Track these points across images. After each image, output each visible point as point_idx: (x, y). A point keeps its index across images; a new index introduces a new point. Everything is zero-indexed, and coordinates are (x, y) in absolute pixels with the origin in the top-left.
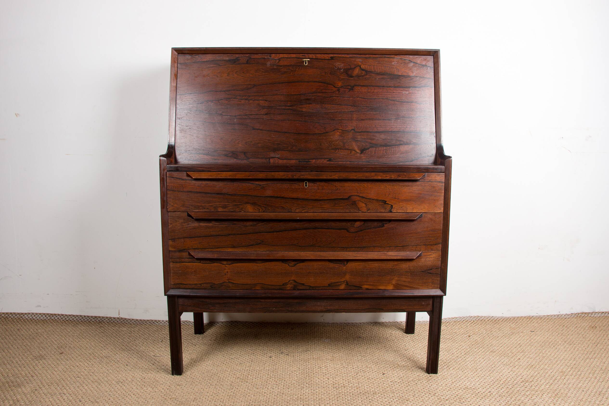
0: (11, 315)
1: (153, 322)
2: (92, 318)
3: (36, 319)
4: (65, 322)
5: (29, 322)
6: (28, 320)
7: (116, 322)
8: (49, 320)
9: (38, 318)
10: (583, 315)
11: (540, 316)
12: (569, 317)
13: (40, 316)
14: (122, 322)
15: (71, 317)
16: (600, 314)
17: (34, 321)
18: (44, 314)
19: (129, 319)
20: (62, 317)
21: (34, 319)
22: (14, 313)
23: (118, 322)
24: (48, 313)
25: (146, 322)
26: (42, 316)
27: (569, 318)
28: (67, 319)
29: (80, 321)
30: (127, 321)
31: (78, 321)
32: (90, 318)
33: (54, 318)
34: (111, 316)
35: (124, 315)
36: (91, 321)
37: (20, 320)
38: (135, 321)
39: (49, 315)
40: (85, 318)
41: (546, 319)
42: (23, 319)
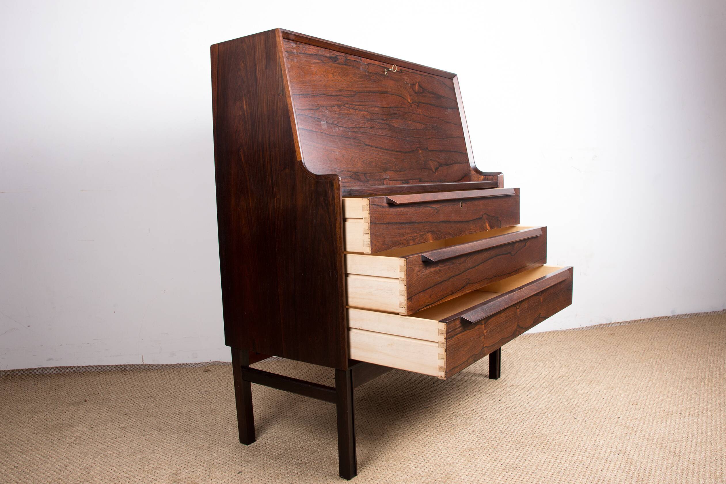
0: (17, 372)
1: (181, 366)
2: (112, 368)
3: (48, 374)
4: (82, 373)
5: (41, 377)
6: (39, 376)
7: (140, 369)
8: (63, 373)
9: (50, 372)
12: (589, 329)
13: (52, 370)
14: (146, 368)
15: (89, 368)
16: (616, 324)
17: (46, 375)
18: (57, 368)
19: (155, 365)
20: (78, 369)
21: (46, 374)
22: (21, 370)
23: (142, 368)
24: (62, 366)
25: (173, 366)
26: (55, 370)
27: (589, 330)
28: (85, 371)
29: (99, 371)
30: (152, 367)
31: (97, 371)
32: (110, 368)
33: (70, 370)
34: (134, 364)
35: (148, 361)
36: (112, 371)
37: (30, 376)
38: (161, 367)
39: (63, 368)
40: (104, 368)
41: (569, 332)
42: (32, 375)
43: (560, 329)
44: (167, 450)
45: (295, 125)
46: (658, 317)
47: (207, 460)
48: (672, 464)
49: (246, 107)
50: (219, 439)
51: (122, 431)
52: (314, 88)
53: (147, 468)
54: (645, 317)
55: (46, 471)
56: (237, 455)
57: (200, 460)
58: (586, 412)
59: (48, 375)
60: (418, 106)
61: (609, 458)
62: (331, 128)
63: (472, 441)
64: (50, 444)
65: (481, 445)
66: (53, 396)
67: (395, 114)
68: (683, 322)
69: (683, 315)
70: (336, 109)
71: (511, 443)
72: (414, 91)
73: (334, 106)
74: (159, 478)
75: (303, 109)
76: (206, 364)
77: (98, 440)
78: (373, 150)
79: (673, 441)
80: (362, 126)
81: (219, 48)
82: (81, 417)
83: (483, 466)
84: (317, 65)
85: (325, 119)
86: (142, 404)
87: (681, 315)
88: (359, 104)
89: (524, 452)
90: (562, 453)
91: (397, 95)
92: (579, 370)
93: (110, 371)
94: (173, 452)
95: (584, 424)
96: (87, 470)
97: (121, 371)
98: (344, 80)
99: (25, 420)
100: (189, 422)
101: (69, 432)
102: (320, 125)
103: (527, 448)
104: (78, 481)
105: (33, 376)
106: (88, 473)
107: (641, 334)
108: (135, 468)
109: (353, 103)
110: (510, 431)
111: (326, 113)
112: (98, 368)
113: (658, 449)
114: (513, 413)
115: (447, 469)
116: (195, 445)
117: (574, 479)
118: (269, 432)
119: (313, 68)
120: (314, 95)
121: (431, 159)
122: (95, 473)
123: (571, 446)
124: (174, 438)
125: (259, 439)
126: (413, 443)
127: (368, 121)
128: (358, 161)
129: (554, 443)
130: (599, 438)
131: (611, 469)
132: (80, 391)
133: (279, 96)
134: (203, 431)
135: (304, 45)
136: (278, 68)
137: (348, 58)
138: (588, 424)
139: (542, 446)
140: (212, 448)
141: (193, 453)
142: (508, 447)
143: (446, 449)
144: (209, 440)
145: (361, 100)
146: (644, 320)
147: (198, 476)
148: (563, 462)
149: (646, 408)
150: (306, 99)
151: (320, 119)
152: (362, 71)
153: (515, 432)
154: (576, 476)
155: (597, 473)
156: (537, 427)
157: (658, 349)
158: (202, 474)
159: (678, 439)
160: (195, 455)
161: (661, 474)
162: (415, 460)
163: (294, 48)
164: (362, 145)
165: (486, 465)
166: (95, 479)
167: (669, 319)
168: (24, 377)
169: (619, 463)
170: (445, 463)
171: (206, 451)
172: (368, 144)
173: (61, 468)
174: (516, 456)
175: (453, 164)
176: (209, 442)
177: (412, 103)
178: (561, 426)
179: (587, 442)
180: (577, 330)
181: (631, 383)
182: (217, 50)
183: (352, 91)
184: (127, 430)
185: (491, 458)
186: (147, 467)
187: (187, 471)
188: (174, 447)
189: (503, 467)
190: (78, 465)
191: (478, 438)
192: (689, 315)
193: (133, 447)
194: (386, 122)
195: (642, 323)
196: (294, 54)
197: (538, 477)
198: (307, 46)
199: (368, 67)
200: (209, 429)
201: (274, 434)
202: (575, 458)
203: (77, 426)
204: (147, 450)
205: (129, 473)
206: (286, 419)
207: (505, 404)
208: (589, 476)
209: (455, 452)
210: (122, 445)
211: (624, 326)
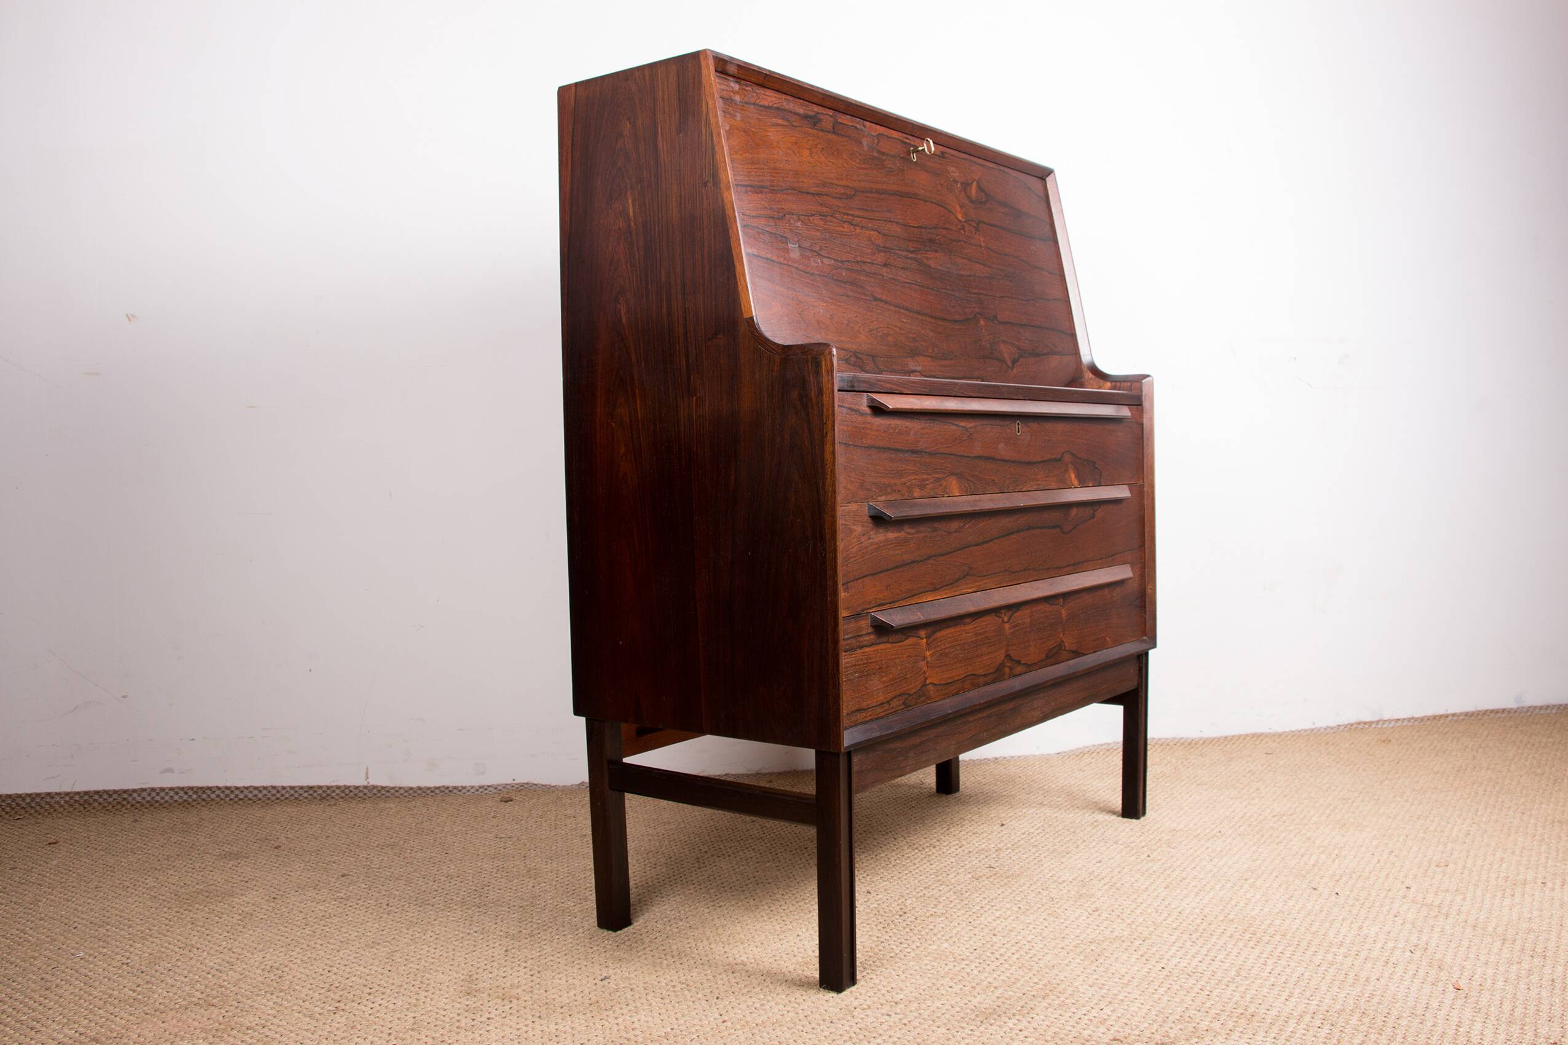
0: (96, 797)
1: (450, 791)
2: (301, 792)
3: (163, 801)
4: (236, 802)
5: (146, 808)
6: (142, 805)
7: (361, 794)
8: (194, 800)
9: (167, 798)
10: (1361, 727)
11: (1278, 733)
12: (1333, 732)
13: (172, 795)
14: (375, 794)
15: (251, 792)
16: (1393, 723)
17: (157, 804)
18: (182, 789)
19: (393, 788)
20: (227, 792)
21: (157, 802)
22: (105, 792)
23: (365, 794)
24: (191, 785)
25: (432, 792)
26: (177, 793)
28: (241, 797)
29: (273, 798)
30: (388, 791)
31: (269, 799)
32: (296, 792)
33: (209, 795)
34: (348, 784)
35: (379, 779)
36: (301, 798)
37: (123, 806)
38: (406, 791)
39: (195, 790)
40: (283, 792)
41: (1290, 736)
42: (128, 802)
43: (1270, 731)
44: (443, 939)
45: (740, 244)
46: (1486, 711)
47: (531, 957)
48: (1529, 971)
49: (634, 211)
50: (551, 920)
51: (341, 905)
52: (774, 175)
53: (404, 971)
54: (1458, 710)
55: (189, 972)
56: (595, 948)
57: (516, 956)
58: (1337, 878)
59: (161, 805)
60: (977, 229)
61: (1391, 959)
62: (809, 258)
63: (1096, 928)
64: (190, 926)
65: (1116, 933)
66: (179, 842)
67: (931, 241)
68: (1542, 721)
69: (1542, 707)
70: (816, 220)
71: (1180, 931)
72: (968, 197)
73: (814, 215)
74: (434, 988)
75: (755, 215)
76: (504, 787)
77: (290, 921)
78: (889, 310)
79: (1530, 931)
80: (868, 260)
81: (576, 92)
82: (246, 879)
83: (1124, 970)
84: (779, 128)
85: (796, 239)
86: (375, 859)
87: (1536, 707)
88: (861, 214)
89: (1210, 946)
90: (1291, 948)
91: (936, 204)
92: (1317, 805)
93: (296, 798)
95: (1333, 898)
96: (277, 972)
97: (320, 800)
98: (833, 163)
99: (127, 884)
100: (482, 891)
101: (226, 906)
102: (787, 250)
103: (1214, 939)
104: (261, 990)
105: (129, 806)
106: (280, 977)
107: (1448, 742)
108: (380, 970)
109: (850, 212)
110: (1175, 910)
111: (798, 227)
112: (269, 792)
113: (1499, 943)
114: (1180, 878)
115: (1047, 975)
116: (501, 931)
117: (1319, 992)
118: (659, 910)
119: (773, 135)
120: (775, 188)
121: (1003, 341)
122: (294, 977)
123: (1308, 937)
124: (454, 919)
125: (637, 921)
126: (971, 930)
127: (880, 251)
128: (861, 331)
129: (1271, 931)
130: (1367, 923)
131: (1397, 977)
132: (236, 834)
133: (706, 186)
134: (514, 906)
135: (756, 88)
136: (704, 131)
137: (840, 120)
138: (1341, 899)
139: (1247, 936)
140: (539, 936)
141: (500, 945)
142: (1173, 938)
143: (1041, 940)
144: (531, 922)
145: (866, 208)
146: (1454, 715)
147: (516, 985)
148: (1293, 964)
149: (1466, 872)
150: (760, 196)
151: (786, 238)
152: (866, 148)
153: (1187, 912)
154: (1324, 988)
155: (1367, 984)
156: (1233, 903)
157: (1488, 769)
158: (524, 982)
159: (1541, 928)
160: (505, 949)
161: (1507, 988)
162: (976, 958)
163: (735, 93)
164: (868, 298)
165: (1129, 969)
166: (297, 987)
167: (1512, 714)
168: (110, 807)
169: (1413, 967)
170: (1041, 965)
171: (526, 941)
172: (879, 296)
173: (219, 968)
174: (1192, 954)
175: (1048, 354)
176: (532, 926)
177: (966, 222)
178: (1285, 901)
179: (1343, 931)
180: (1306, 733)
181: (1431, 828)
182: (573, 97)
183: (848, 187)
184: (352, 904)
185: (1139, 957)
186: (404, 968)
187: (490, 975)
188: (457, 933)
189: (1165, 972)
190: (256, 963)
191: (1108, 922)
192: (1556, 708)
193: (369, 934)
194: (914, 256)
195: (1450, 721)
196: (735, 104)
197: (1242, 989)
198: (761, 91)
199: (879, 142)
201: (669, 913)
202: (1319, 957)
203: (242, 895)
204: (399, 939)
205: (368, 978)
206: (692, 887)
207: (1160, 863)
208: (1352, 989)
209: (1060, 946)
210: (344, 930)
211: (1411, 726)
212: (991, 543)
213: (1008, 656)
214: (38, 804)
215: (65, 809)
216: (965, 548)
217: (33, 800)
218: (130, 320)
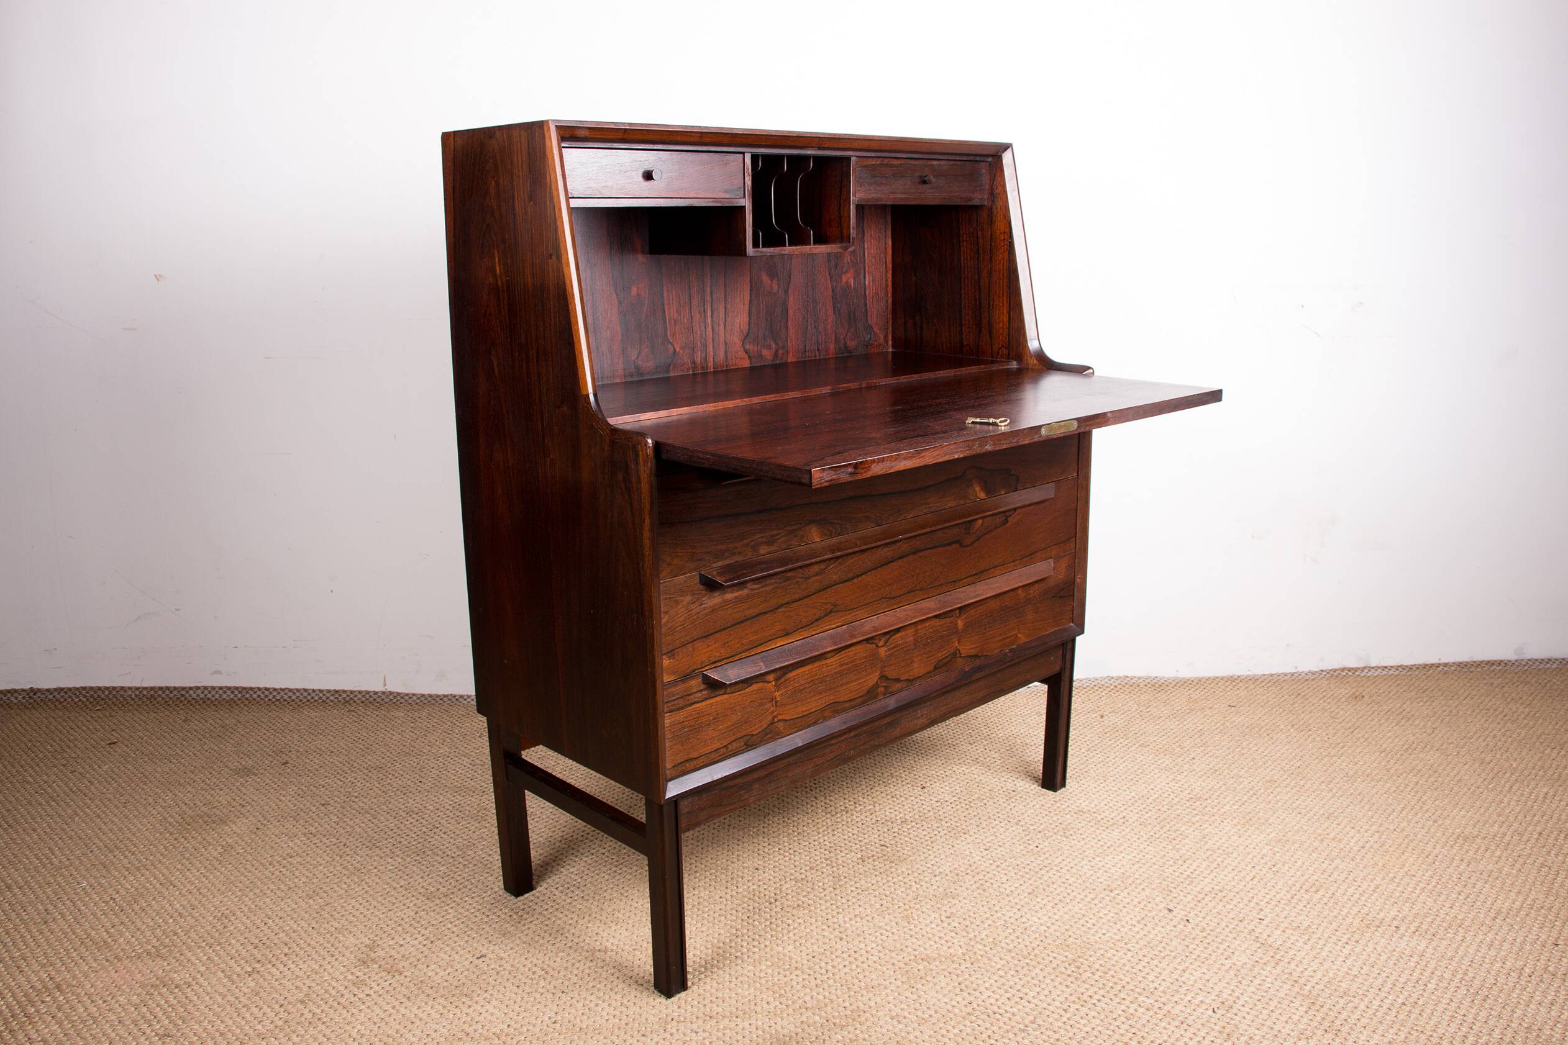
0: (160, 692)
2: (328, 695)
3: (213, 699)
4: (273, 702)
5: (200, 705)
7: (379, 700)
8: (239, 699)
9: (217, 696)
10: (1344, 674)
11: (1255, 675)
12: (1315, 676)
13: (221, 693)
14: (391, 700)
15: (286, 694)
16: (1379, 670)
17: (209, 702)
18: (229, 688)
19: (407, 695)
20: (267, 693)
21: (209, 699)
22: (167, 688)
23: (383, 700)
24: (237, 685)
25: (441, 699)
26: (225, 692)
27: (1314, 679)
28: (278, 698)
29: (305, 700)
30: (402, 698)
31: (301, 700)
33: (251, 695)
34: (369, 689)
35: (396, 686)
36: (328, 701)
37: (181, 702)
38: (418, 698)
39: (240, 690)
40: (313, 695)
41: (1266, 681)
42: (186, 699)
43: (1249, 673)
44: (372, 892)
47: (434, 922)
49: (500, 270)
51: (308, 841)
54: (1452, 659)
55: (157, 914)
56: (491, 917)
57: (422, 921)
59: (212, 702)
64: (179, 857)
66: (210, 750)
68: (1537, 679)
69: (1543, 660)
77: (259, 858)
81: (455, 142)
82: (244, 803)
86: (359, 784)
87: (1536, 660)
92: (1239, 787)
93: (324, 701)
94: (380, 899)
96: (224, 920)
97: (346, 702)
99: (151, 799)
100: (430, 833)
101: (216, 835)
104: (204, 941)
105: (186, 702)
106: (225, 927)
107: (1422, 703)
108: (306, 926)
112: (302, 694)
115: (861, 998)
116: (423, 887)
118: (565, 873)
124: (391, 867)
125: (541, 886)
133: (551, 259)
140: (452, 896)
141: (415, 905)
144: (453, 878)
146: (1446, 665)
147: (407, 956)
158: (415, 953)
160: (417, 910)
166: (233, 942)
168: (171, 702)
170: (862, 984)
171: (439, 902)
173: (182, 911)
176: (451, 884)
178: (1132, 925)
180: (1286, 678)
182: (452, 145)
184: (317, 841)
185: (956, 984)
186: (326, 925)
187: (391, 942)
188: (386, 887)
189: (969, 1009)
190: (213, 909)
191: (953, 934)
193: (315, 880)
195: (1439, 672)
200: (460, 853)
201: (573, 877)
203: (234, 822)
204: (337, 889)
205: (293, 935)
210: (298, 873)
211: (1396, 676)
212: (864, 576)
213: (883, 677)
214: (115, 696)
215: (135, 702)
216: (830, 587)
217: (110, 693)
218: (158, 280)
